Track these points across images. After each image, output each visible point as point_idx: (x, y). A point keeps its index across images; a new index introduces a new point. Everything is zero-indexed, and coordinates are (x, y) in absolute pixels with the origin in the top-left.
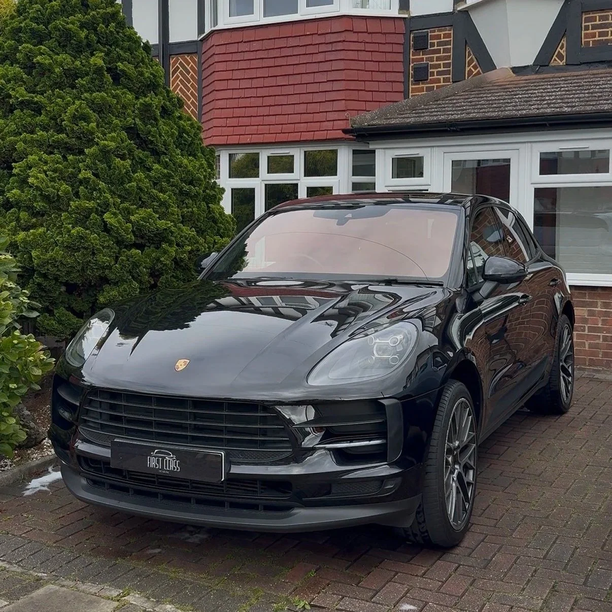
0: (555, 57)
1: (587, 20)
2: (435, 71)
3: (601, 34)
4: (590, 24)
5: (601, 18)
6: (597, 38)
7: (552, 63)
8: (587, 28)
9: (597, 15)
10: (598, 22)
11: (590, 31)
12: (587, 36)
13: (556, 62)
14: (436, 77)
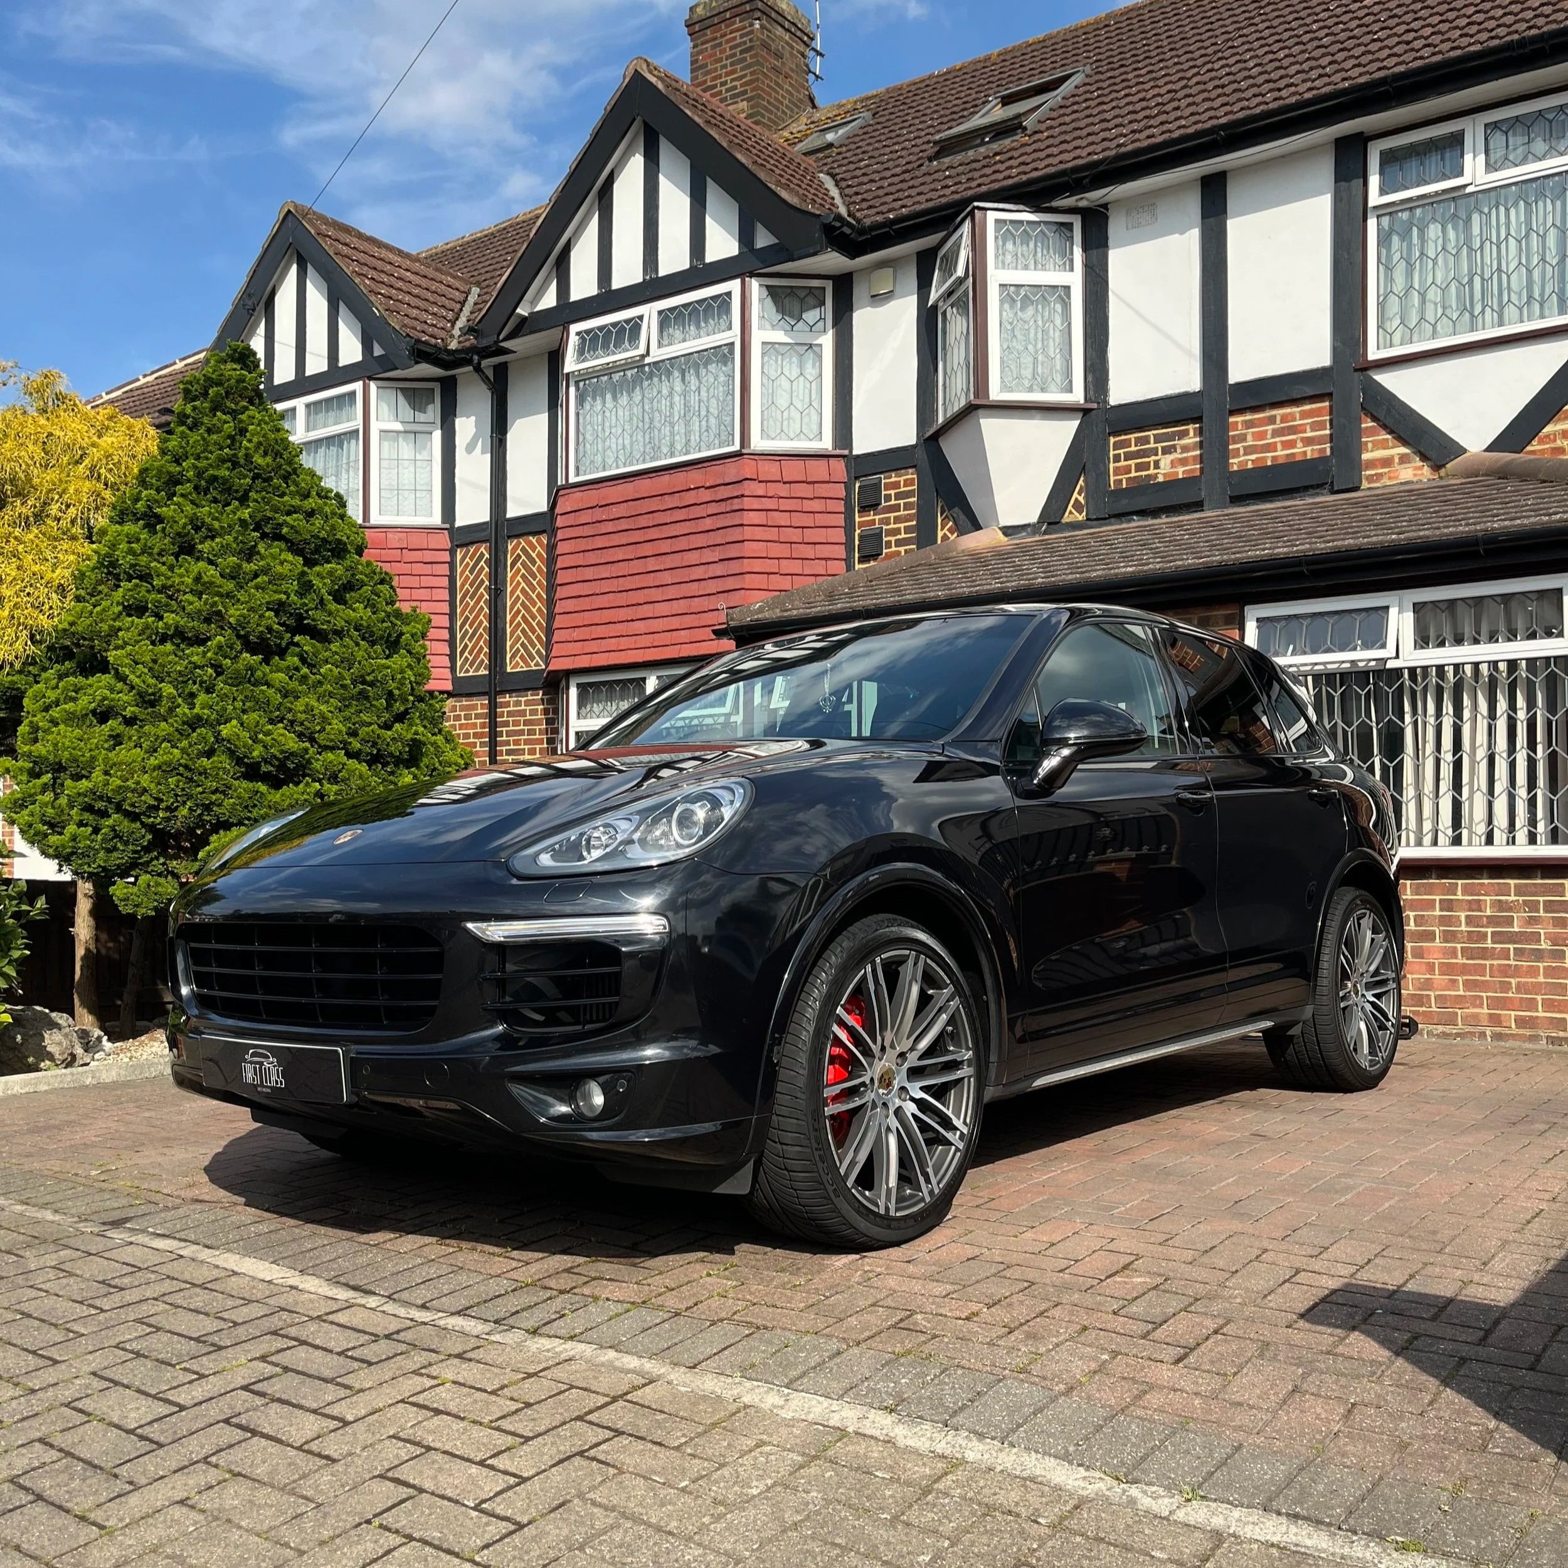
0: (1070, 507)
1: (1117, 446)
2: (893, 539)
3: (1139, 467)
4: (1121, 451)
5: (1138, 441)
6: (1133, 474)
7: (1067, 518)
8: (1117, 458)
9: (1132, 437)
10: (1133, 448)
11: (1123, 463)
12: (1117, 471)
13: (1072, 515)
14: (894, 549)
